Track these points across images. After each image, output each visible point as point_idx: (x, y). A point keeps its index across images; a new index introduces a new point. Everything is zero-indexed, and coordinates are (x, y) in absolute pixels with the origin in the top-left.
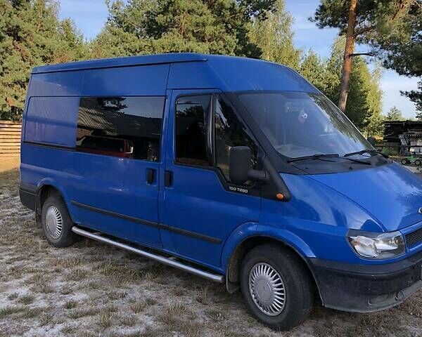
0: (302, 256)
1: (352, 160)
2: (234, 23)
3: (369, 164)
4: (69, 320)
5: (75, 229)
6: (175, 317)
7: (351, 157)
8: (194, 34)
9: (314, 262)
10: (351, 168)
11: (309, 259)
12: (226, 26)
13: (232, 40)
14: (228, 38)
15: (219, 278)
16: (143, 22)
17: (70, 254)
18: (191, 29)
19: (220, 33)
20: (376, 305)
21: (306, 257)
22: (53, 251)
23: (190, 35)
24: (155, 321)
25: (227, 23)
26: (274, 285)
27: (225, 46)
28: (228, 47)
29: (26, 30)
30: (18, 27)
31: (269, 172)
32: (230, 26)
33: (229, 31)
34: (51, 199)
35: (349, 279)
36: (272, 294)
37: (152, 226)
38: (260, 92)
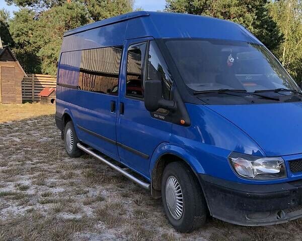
0: (195, 172)
1: (259, 96)
2: (254, 4)
3: (278, 100)
4: (38, 204)
5: (79, 145)
6: (109, 211)
7: (259, 94)
8: (222, 14)
9: (203, 177)
10: (253, 102)
11: (199, 174)
12: (247, 7)
13: (251, 17)
14: (248, 15)
15: (147, 186)
16: (186, 7)
17: (76, 162)
18: (219, 9)
19: (241, 12)
20: (255, 221)
21: (197, 173)
22: (67, 160)
23: (219, 14)
24: (93, 212)
25: (248, 4)
26: (177, 194)
27: (244, 22)
28: (246, 22)
29: (104, 15)
30: (99, 13)
31: (177, 102)
32: (250, 7)
33: (250, 11)
34: (69, 123)
35: (228, 195)
36: (175, 202)
37: (113, 143)
38: (188, 39)
